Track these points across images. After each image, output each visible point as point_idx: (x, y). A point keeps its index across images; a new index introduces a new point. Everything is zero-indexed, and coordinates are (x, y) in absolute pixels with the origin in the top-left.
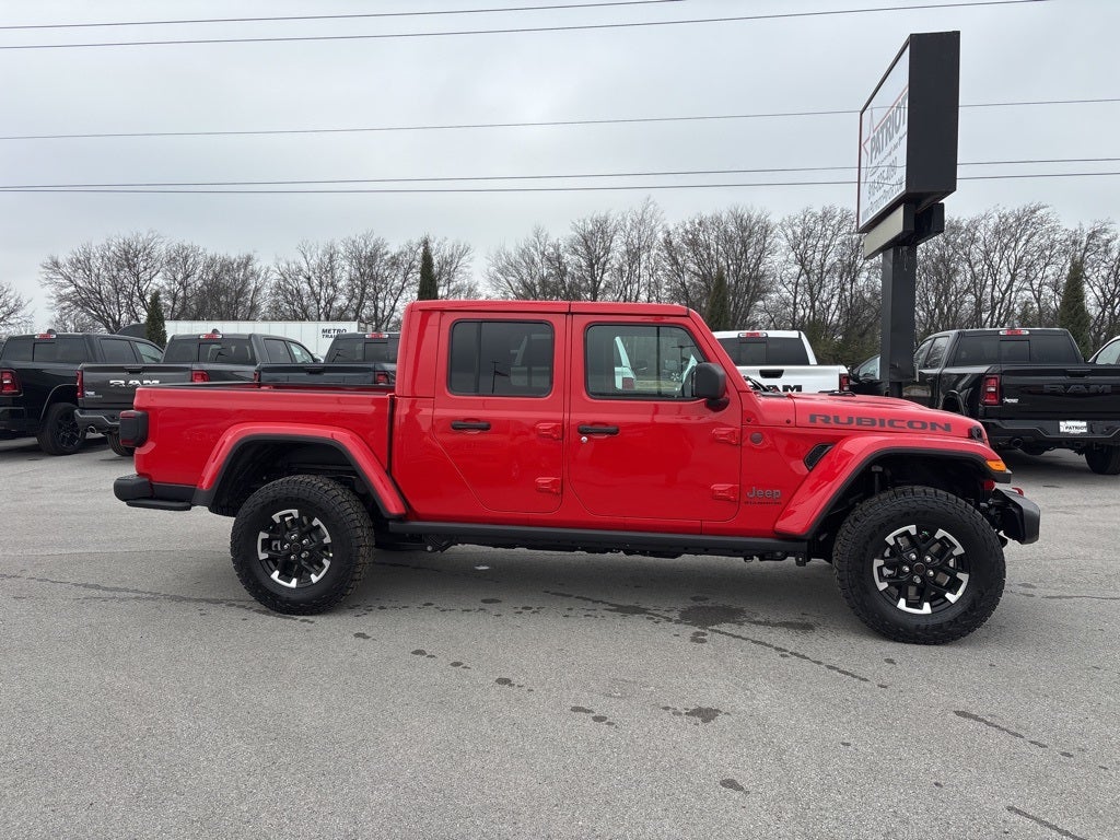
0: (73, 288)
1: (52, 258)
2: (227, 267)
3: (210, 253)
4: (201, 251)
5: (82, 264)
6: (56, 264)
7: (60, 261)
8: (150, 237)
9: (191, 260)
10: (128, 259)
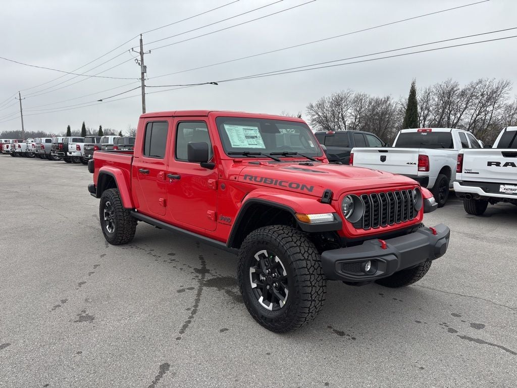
0: (317, 116)
1: (310, 103)
2: (378, 103)
3: (372, 97)
4: (368, 96)
5: (321, 105)
6: (312, 106)
7: (314, 105)
8: (348, 91)
9: (363, 101)
10: (338, 102)
